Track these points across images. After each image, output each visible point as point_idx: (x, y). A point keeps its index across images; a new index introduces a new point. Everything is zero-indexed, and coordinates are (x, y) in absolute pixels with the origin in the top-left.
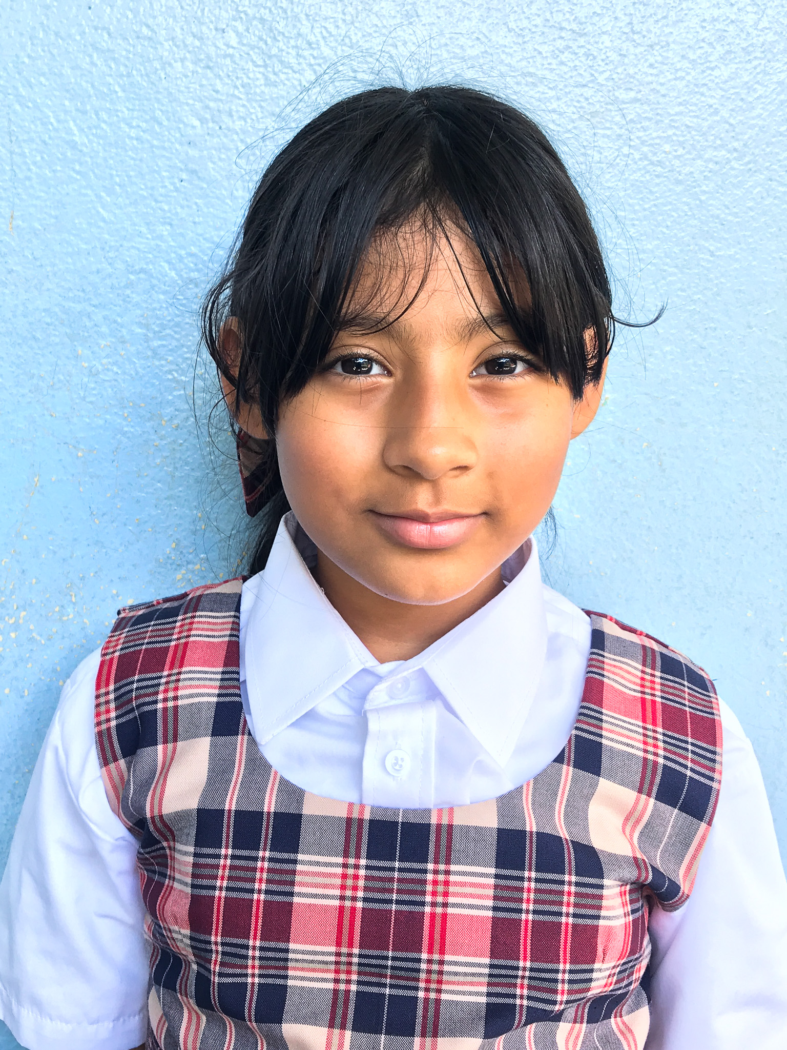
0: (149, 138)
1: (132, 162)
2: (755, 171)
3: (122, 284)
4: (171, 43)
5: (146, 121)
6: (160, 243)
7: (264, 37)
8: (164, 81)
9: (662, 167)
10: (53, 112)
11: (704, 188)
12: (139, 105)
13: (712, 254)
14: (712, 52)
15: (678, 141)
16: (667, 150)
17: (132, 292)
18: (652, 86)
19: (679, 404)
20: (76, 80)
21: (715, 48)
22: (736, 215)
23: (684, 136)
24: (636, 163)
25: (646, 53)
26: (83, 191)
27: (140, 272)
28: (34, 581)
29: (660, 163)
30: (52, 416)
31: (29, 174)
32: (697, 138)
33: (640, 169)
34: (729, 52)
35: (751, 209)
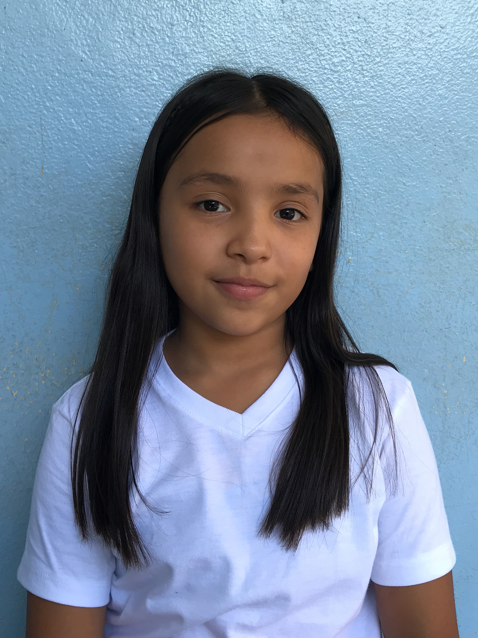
0: (113, 127)
1: (104, 140)
2: (427, 141)
3: (99, 202)
4: (124, 78)
5: (111, 119)
6: (117, 180)
7: (171, 74)
8: (120, 98)
9: (378, 140)
10: (64, 114)
11: (400, 150)
12: (107, 110)
13: (404, 184)
14: (404, 80)
15: (386, 126)
16: (380, 131)
17: (104, 206)
18: (372, 98)
19: (387, 262)
20: (75, 98)
21: (406, 78)
22: (417, 164)
23: (389, 123)
24: (364, 138)
25: (369, 81)
26: (79, 154)
27: (108, 196)
28: (54, 354)
29: (377, 138)
30: (63, 270)
31: (51, 146)
32: (396, 124)
33: (366, 141)
34: (412, 80)
35: (424, 161)
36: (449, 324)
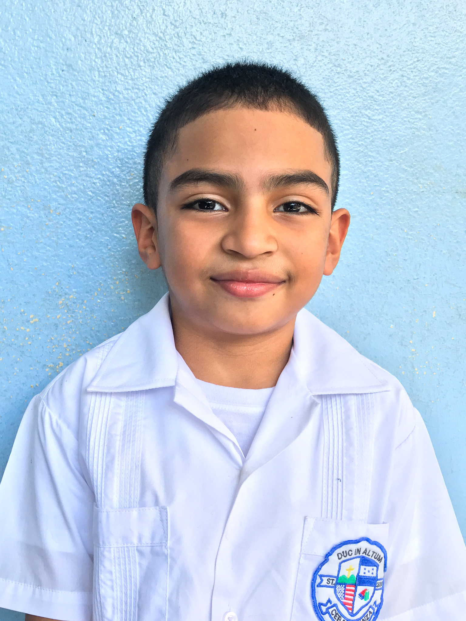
36: (417, 275)
